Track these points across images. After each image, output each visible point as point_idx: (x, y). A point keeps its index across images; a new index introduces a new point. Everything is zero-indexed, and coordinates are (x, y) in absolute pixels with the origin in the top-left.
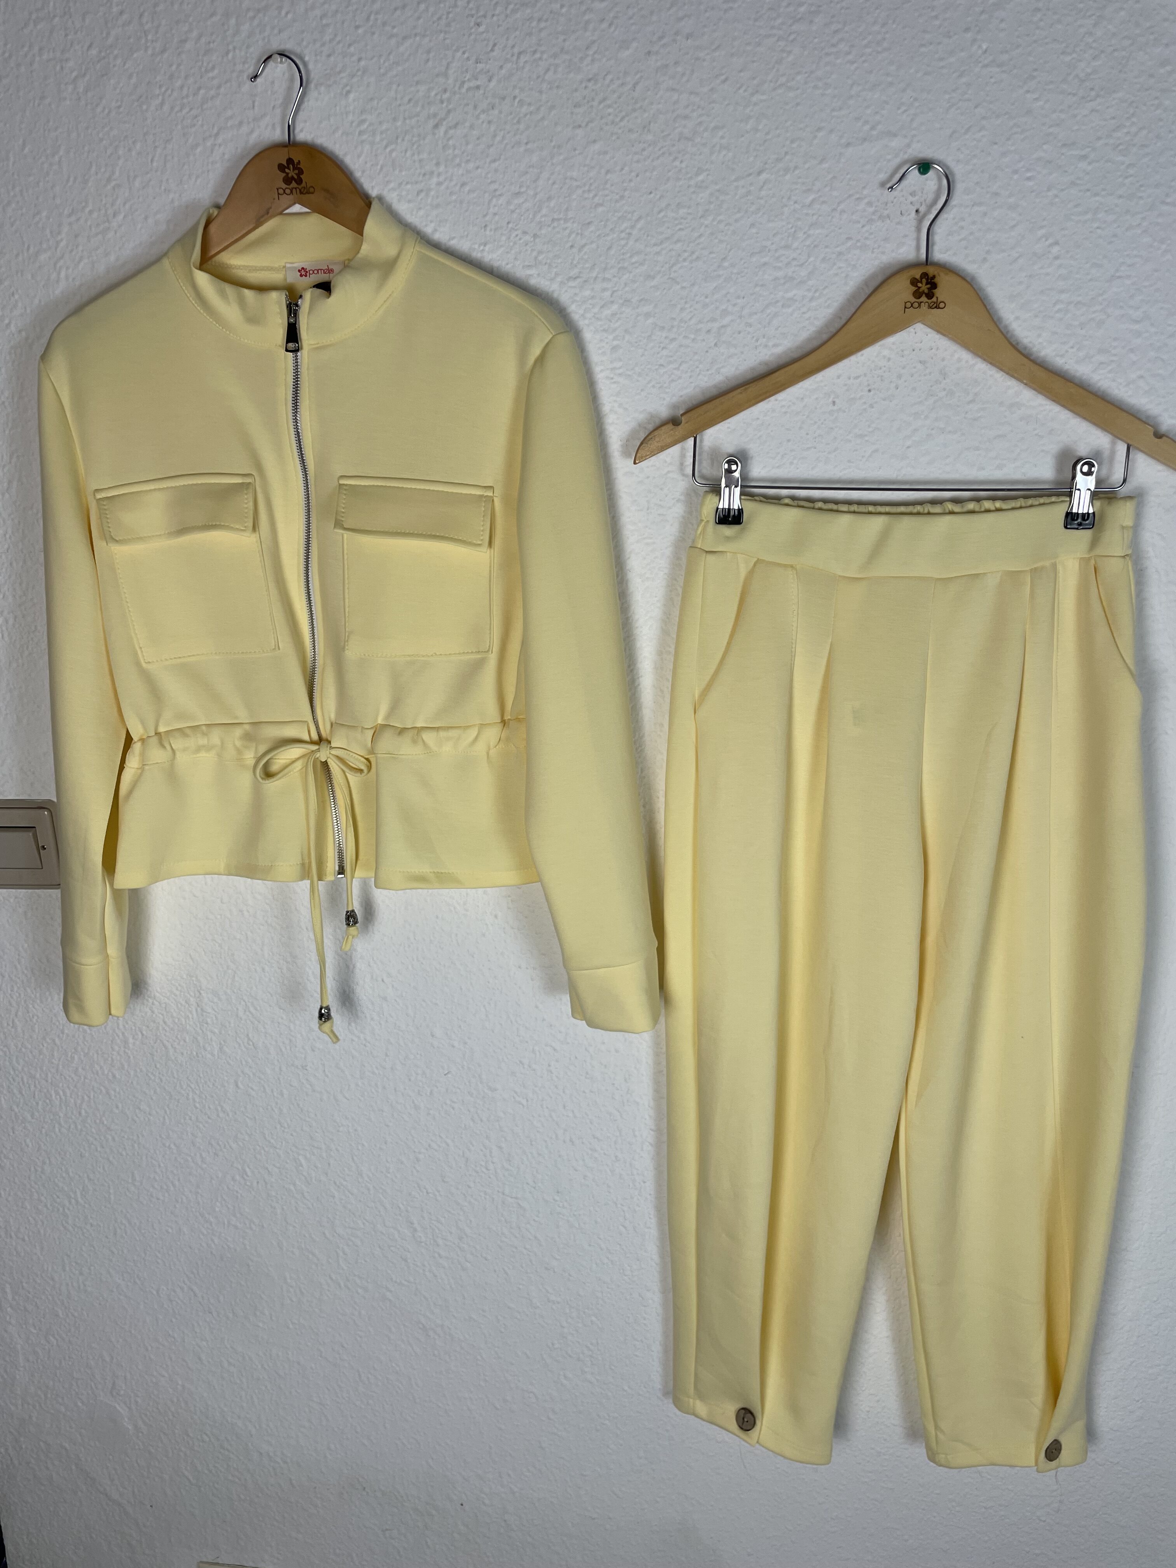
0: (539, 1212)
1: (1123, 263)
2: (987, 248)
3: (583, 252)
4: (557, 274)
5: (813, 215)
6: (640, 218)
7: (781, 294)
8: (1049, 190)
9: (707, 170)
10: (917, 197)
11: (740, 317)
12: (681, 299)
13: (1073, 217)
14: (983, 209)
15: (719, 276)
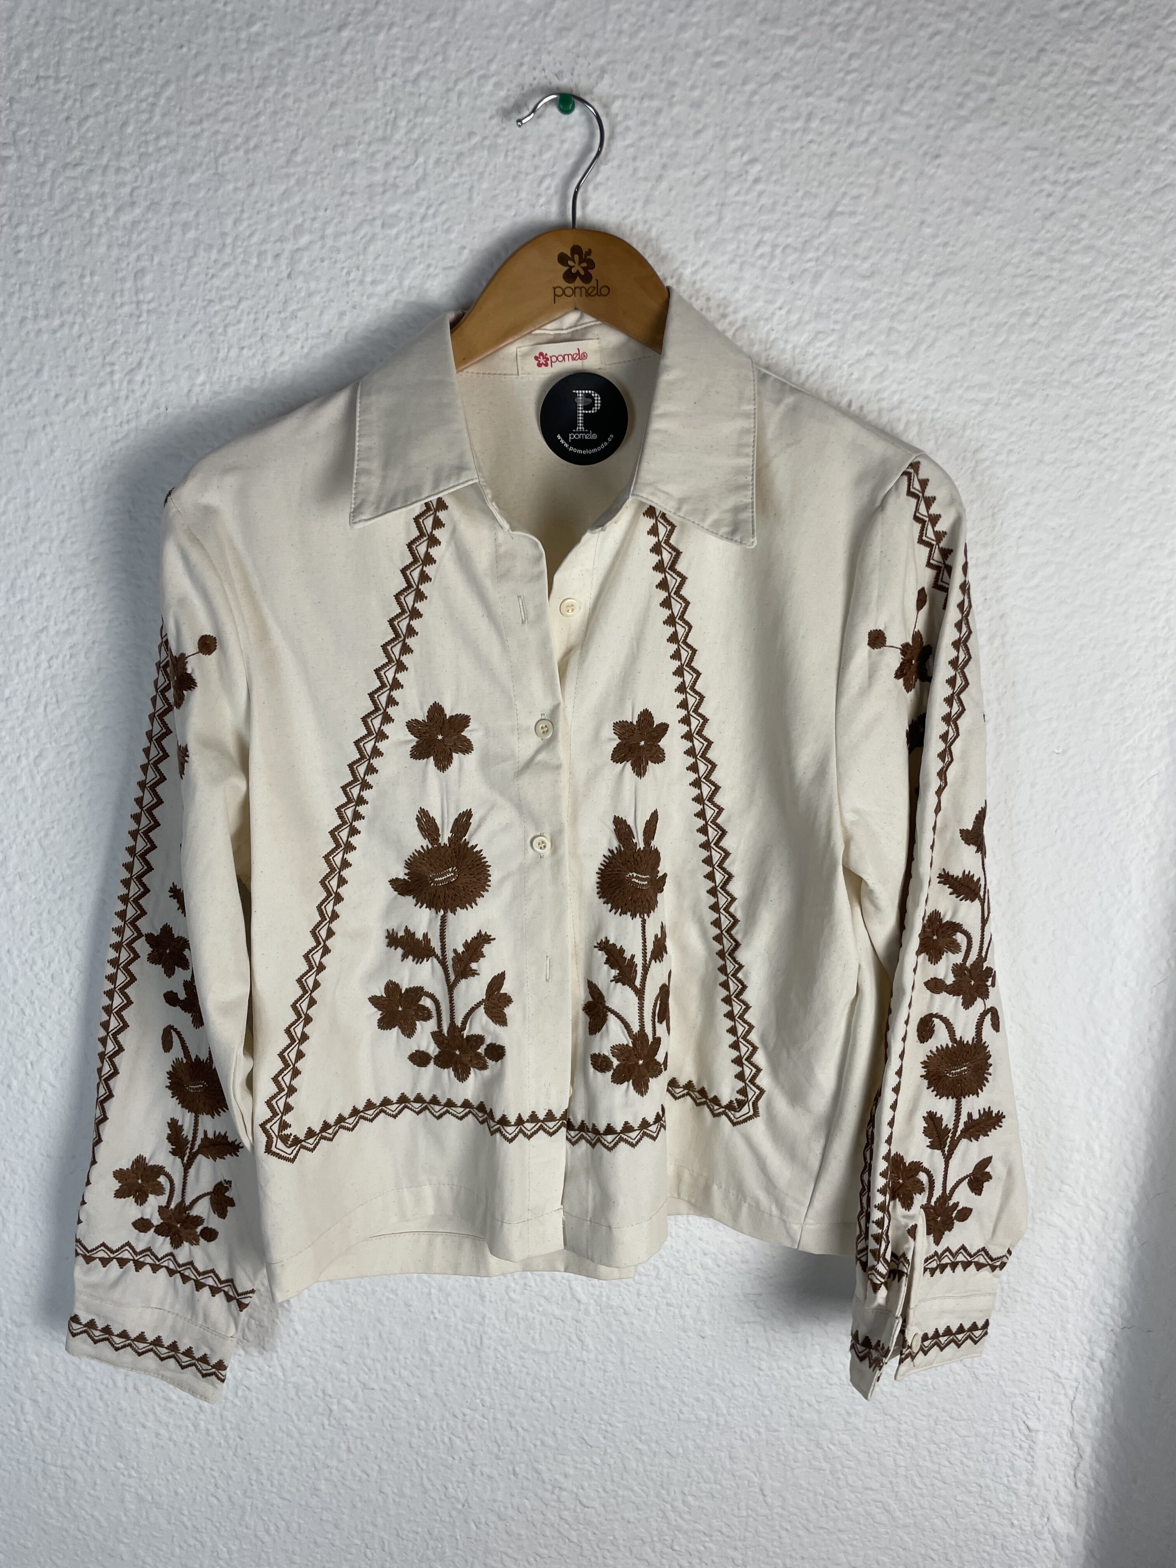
0: (95, 1484)
1: (844, 194)
2: (664, 160)
3: (84, 129)
4: (47, 158)
8: (744, 83)
11: (322, 237)
12: (235, 205)
13: (778, 124)
14: (656, 103)
15: (288, 176)
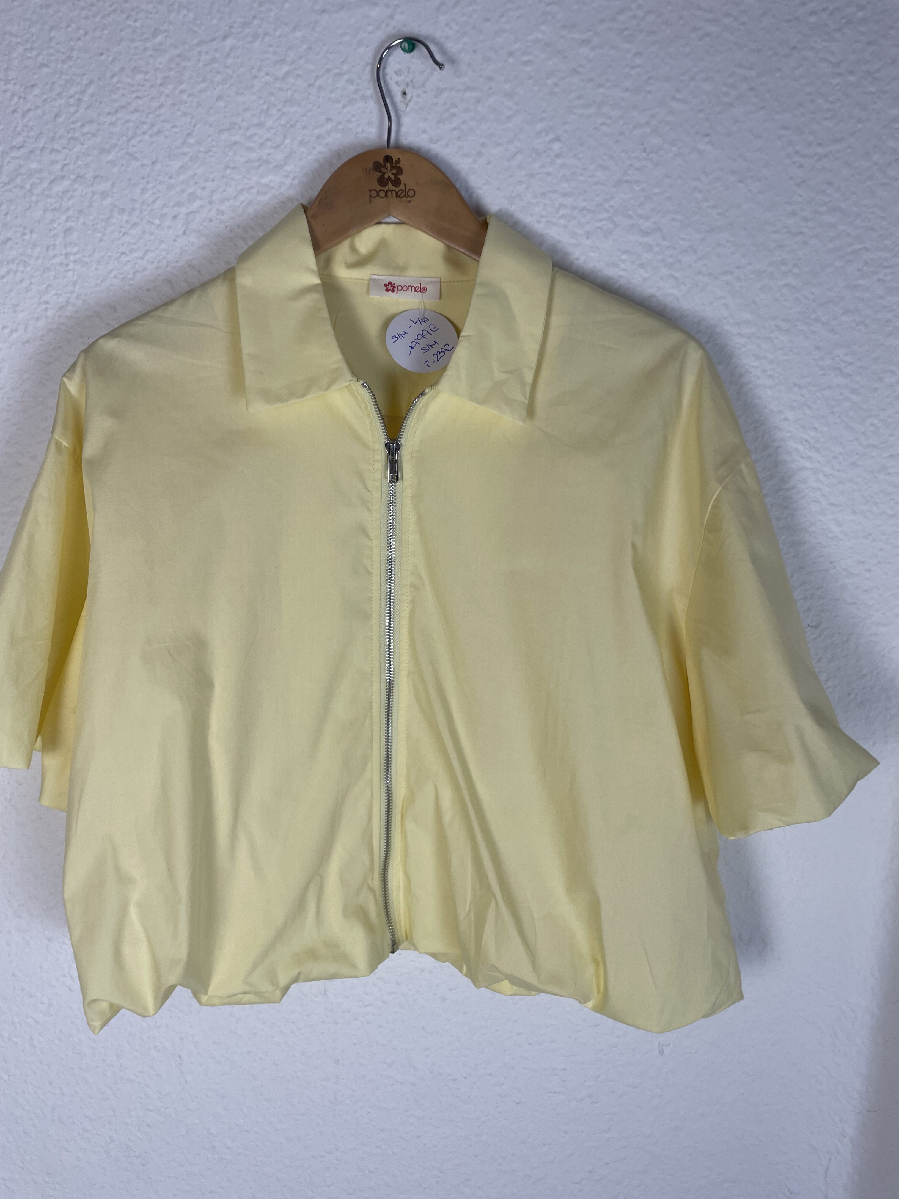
5: (288, 90)
6: (91, 82)
7: (255, 178)
9: (165, 31)
10: (402, 78)
